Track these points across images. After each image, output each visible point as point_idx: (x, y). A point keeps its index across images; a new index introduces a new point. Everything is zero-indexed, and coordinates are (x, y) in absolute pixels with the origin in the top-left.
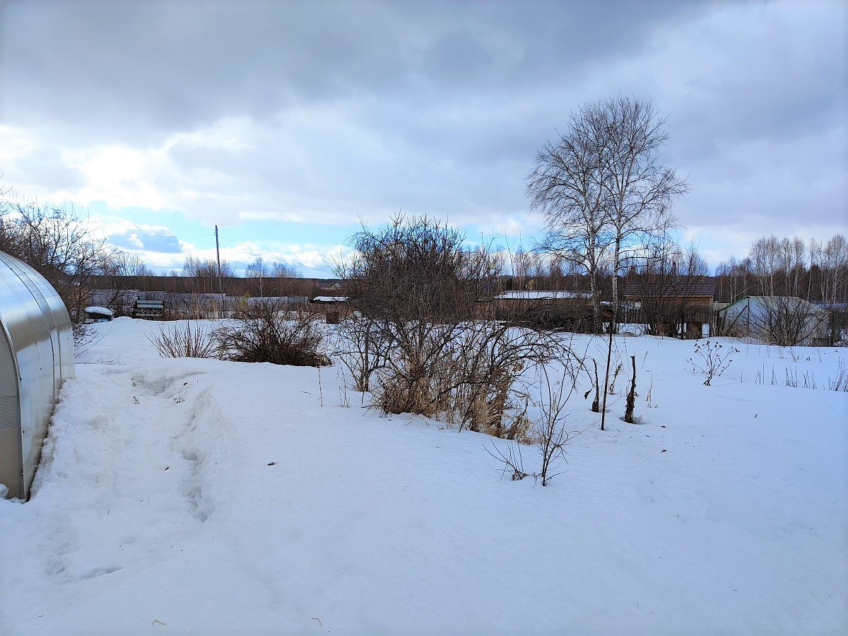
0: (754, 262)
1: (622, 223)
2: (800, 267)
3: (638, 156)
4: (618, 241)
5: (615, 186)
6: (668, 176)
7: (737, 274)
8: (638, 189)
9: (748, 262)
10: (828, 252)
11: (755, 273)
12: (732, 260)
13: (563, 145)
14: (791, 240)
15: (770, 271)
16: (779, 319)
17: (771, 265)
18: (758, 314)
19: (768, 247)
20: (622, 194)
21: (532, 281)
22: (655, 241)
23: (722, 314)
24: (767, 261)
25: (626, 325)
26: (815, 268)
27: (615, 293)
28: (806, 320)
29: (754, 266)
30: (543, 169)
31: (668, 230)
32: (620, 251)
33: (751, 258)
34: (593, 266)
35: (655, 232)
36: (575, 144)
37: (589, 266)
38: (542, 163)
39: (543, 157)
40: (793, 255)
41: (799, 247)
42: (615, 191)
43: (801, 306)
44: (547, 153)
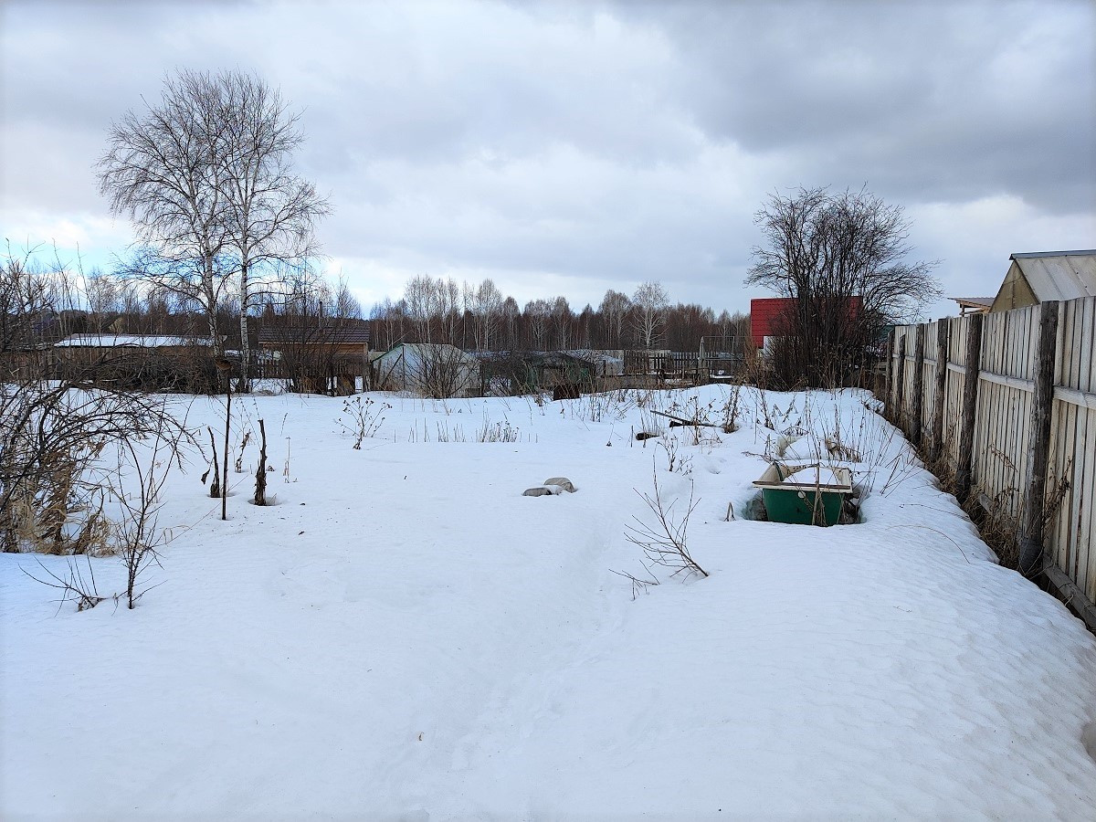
0: (410, 304)
1: (248, 245)
2: (454, 311)
3: (266, 158)
4: (244, 270)
5: (237, 194)
6: (306, 191)
7: (393, 317)
8: (268, 202)
9: (404, 304)
10: (480, 297)
11: (411, 317)
12: (387, 301)
13: (155, 122)
14: (446, 283)
15: (426, 315)
16: (434, 369)
17: (426, 309)
18: (413, 364)
19: (422, 288)
20: (246, 205)
21: (120, 320)
22: (295, 273)
23: (376, 365)
24: (423, 304)
25: (262, 381)
26: (468, 313)
27: (245, 338)
28: (459, 370)
29: (410, 309)
30: (123, 154)
31: (310, 259)
32: (248, 283)
33: (406, 300)
34: (212, 300)
35: (294, 261)
36: (174, 124)
37: (205, 300)
38: (122, 144)
39: (123, 136)
40: (448, 298)
41: (453, 290)
42: (237, 200)
43: (454, 355)
44: (130, 131)
